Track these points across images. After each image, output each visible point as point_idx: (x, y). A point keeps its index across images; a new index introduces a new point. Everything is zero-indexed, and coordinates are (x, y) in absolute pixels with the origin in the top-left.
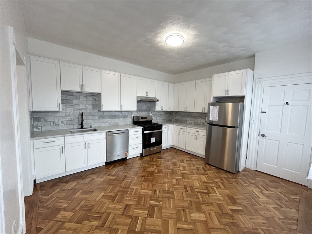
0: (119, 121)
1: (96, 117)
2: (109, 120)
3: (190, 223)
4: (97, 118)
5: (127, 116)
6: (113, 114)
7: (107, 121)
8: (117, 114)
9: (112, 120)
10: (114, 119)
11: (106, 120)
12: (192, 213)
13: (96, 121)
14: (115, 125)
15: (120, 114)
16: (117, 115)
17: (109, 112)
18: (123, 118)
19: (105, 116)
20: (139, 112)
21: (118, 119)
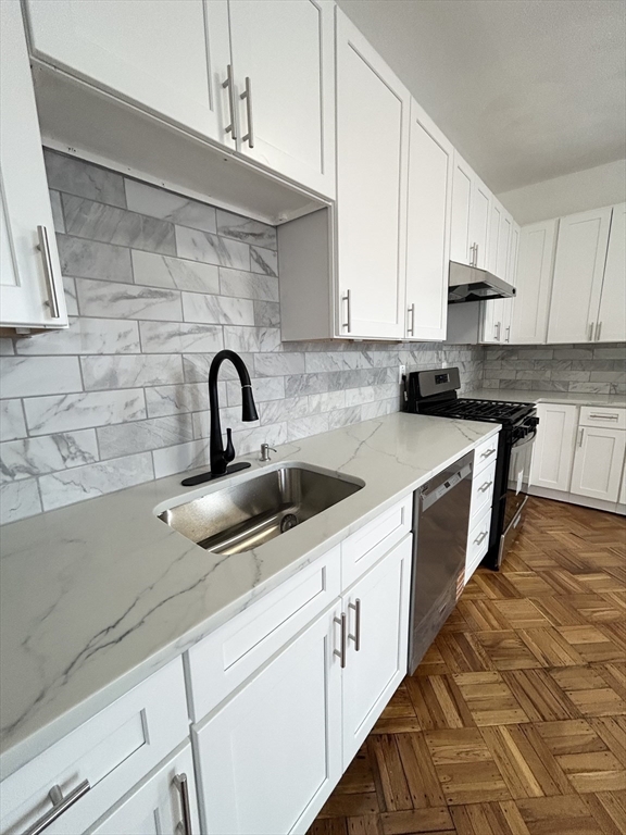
0: (360, 401)
1: (273, 383)
4: (277, 389)
5: (386, 370)
7: (318, 406)
8: (353, 361)
9: (337, 398)
10: (343, 393)
17: (325, 355)
18: (373, 384)
19: (309, 376)
20: (416, 354)
21: (356, 392)
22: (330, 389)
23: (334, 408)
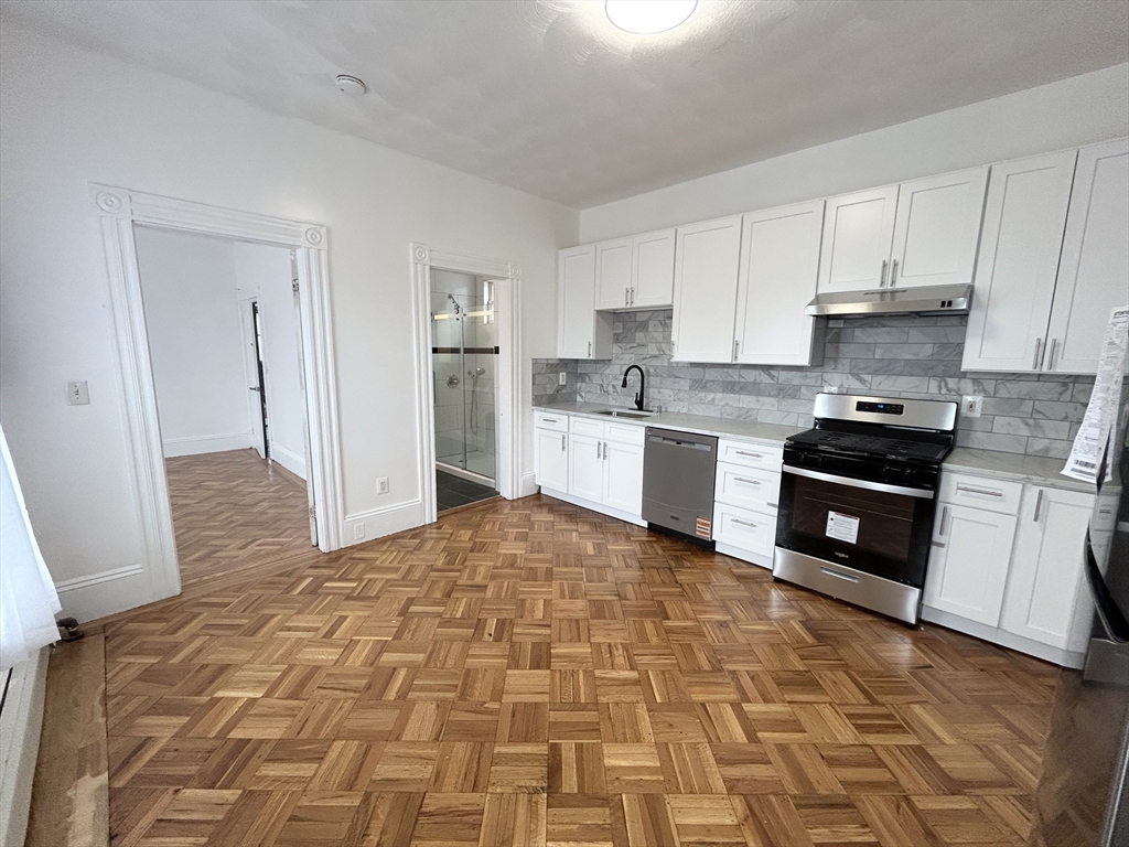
0: (757, 407)
1: (683, 382)
2: (719, 395)
3: (402, 695)
4: (685, 385)
5: (797, 388)
6: (734, 375)
7: (713, 400)
8: (751, 376)
9: (731, 399)
10: (737, 396)
11: (711, 396)
12: (438, 706)
13: (681, 395)
14: (741, 419)
15: (764, 378)
16: (752, 380)
17: (721, 370)
18: (777, 396)
19: (707, 381)
20: (867, 377)
21: (753, 398)
22: (724, 392)
23: (727, 405)
